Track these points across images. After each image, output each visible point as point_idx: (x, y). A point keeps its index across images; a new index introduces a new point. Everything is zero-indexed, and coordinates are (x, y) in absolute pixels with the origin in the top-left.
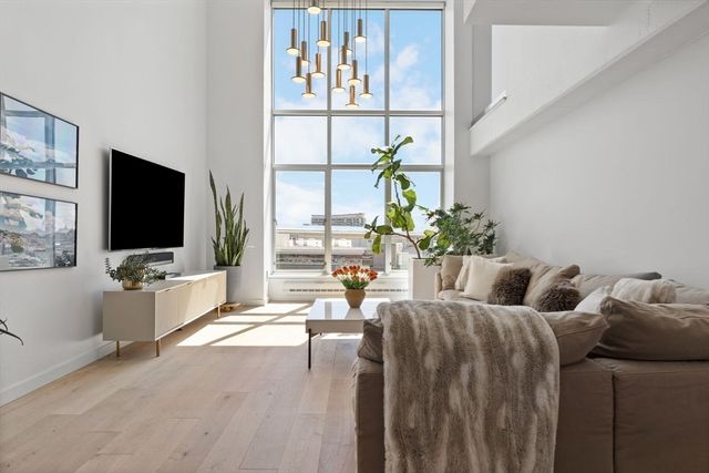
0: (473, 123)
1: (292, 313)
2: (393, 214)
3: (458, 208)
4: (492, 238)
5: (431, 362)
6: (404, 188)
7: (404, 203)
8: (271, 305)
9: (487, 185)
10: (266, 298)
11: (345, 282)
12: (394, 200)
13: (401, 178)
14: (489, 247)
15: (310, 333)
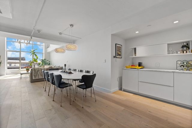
0: (47, 48)
2: (34, 60)
3: (45, 59)
4: (50, 63)
7: (36, 58)
8: (7, 75)
9: (50, 56)
10: (5, 74)
11: (26, 69)
12: (34, 58)
13: (35, 55)
14: (49, 64)
15: (21, 75)
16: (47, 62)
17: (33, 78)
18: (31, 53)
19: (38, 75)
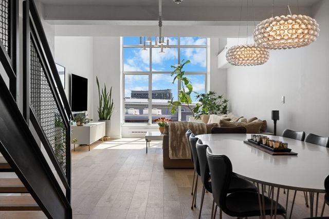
0: (219, 53)
1: (135, 141)
2: (181, 96)
3: (211, 93)
5: (179, 132)
6: (186, 84)
7: (187, 90)
8: (123, 139)
11: (159, 124)
12: (182, 90)
13: (185, 79)
14: (225, 111)
15: (147, 141)
16: (218, 102)
17: (171, 156)
18: (175, 75)
19: (182, 147)
